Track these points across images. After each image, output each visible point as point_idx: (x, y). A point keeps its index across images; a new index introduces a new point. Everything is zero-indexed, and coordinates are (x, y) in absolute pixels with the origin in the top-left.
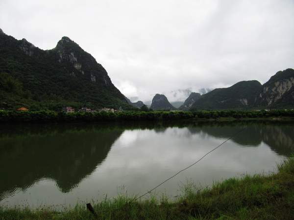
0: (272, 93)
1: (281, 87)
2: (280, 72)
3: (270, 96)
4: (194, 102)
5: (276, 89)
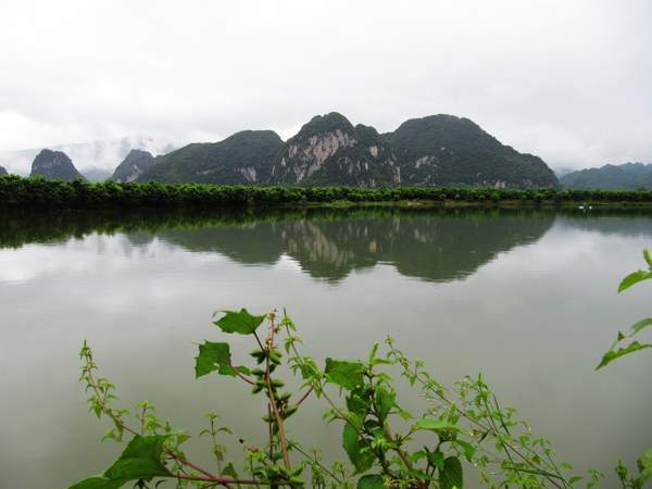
0: (304, 158)
3: (300, 163)
4: (140, 172)
5: (312, 151)
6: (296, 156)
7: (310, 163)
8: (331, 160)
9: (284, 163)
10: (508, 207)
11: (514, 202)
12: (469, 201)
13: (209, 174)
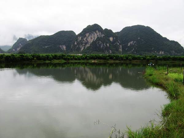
0: (84, 42)
1: (90, 38)
2: (90, 26)
3: (82, 43)
4: (22, 46)
5: (87, 39)
6: (81, 41)
7: (86, 43)
8: (94, 43)
9: (76, 44)
10: (135, 63)
11: (138, 61)
12: (119, 60)
13: (48, 47)
